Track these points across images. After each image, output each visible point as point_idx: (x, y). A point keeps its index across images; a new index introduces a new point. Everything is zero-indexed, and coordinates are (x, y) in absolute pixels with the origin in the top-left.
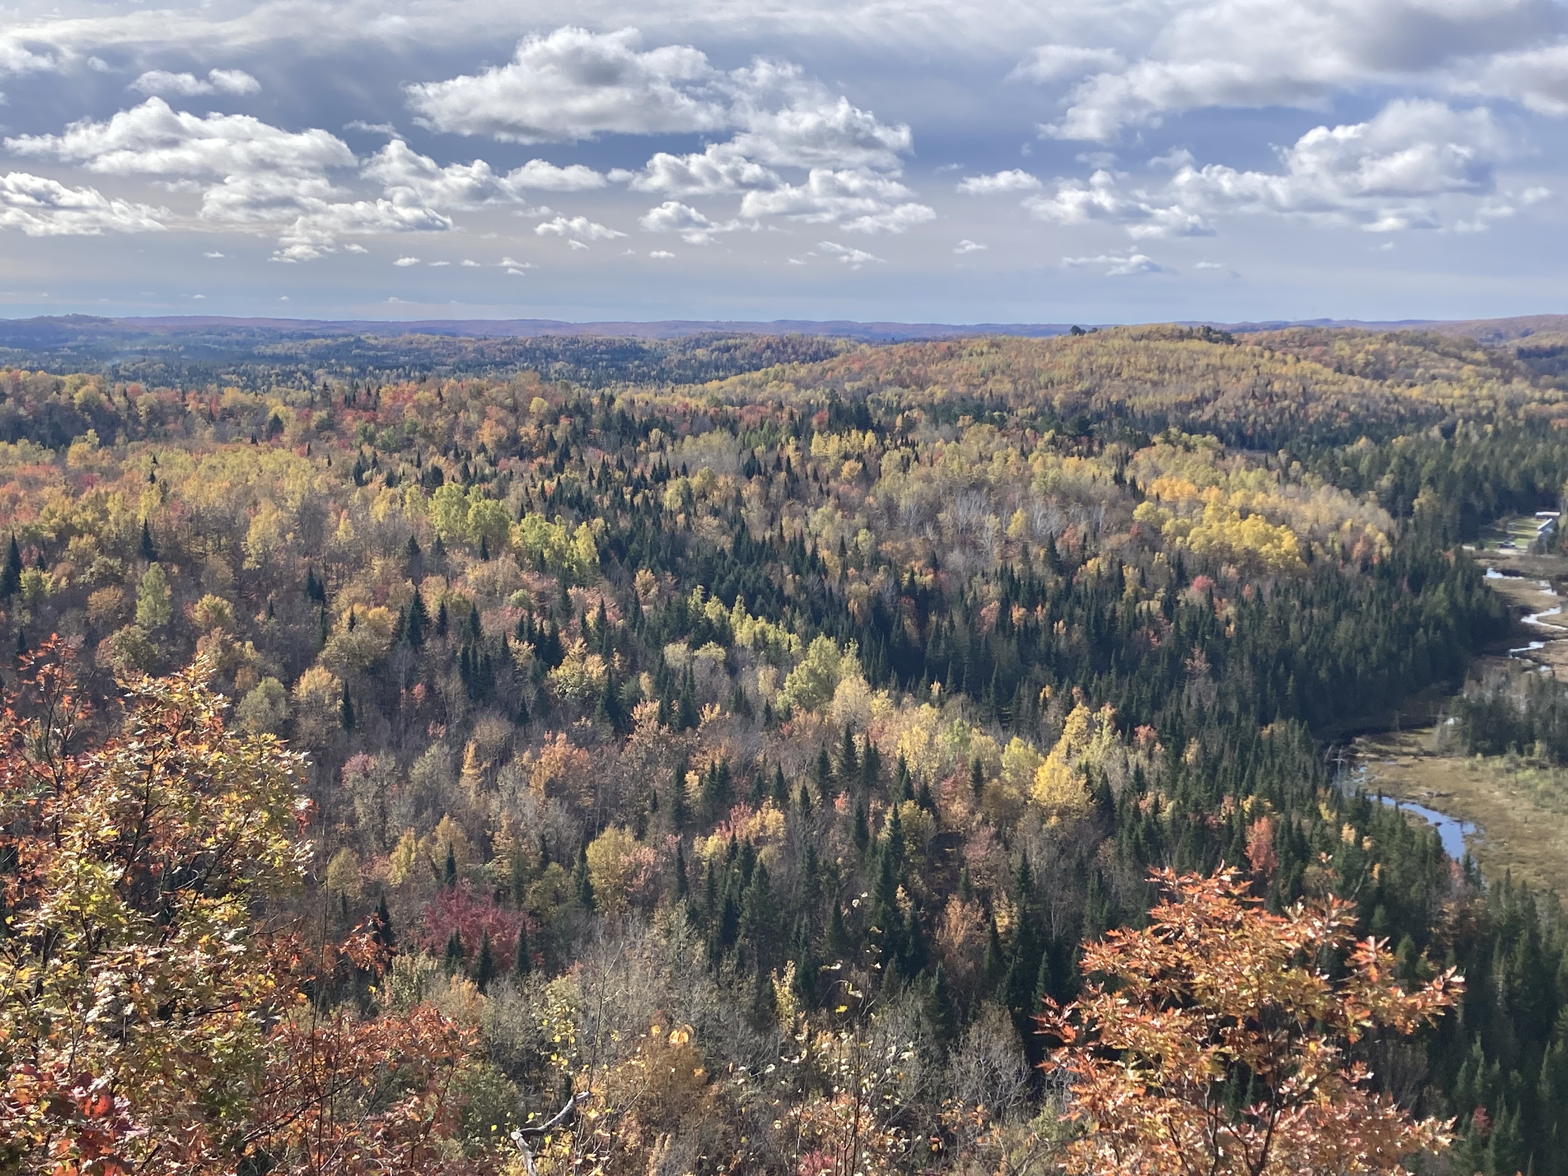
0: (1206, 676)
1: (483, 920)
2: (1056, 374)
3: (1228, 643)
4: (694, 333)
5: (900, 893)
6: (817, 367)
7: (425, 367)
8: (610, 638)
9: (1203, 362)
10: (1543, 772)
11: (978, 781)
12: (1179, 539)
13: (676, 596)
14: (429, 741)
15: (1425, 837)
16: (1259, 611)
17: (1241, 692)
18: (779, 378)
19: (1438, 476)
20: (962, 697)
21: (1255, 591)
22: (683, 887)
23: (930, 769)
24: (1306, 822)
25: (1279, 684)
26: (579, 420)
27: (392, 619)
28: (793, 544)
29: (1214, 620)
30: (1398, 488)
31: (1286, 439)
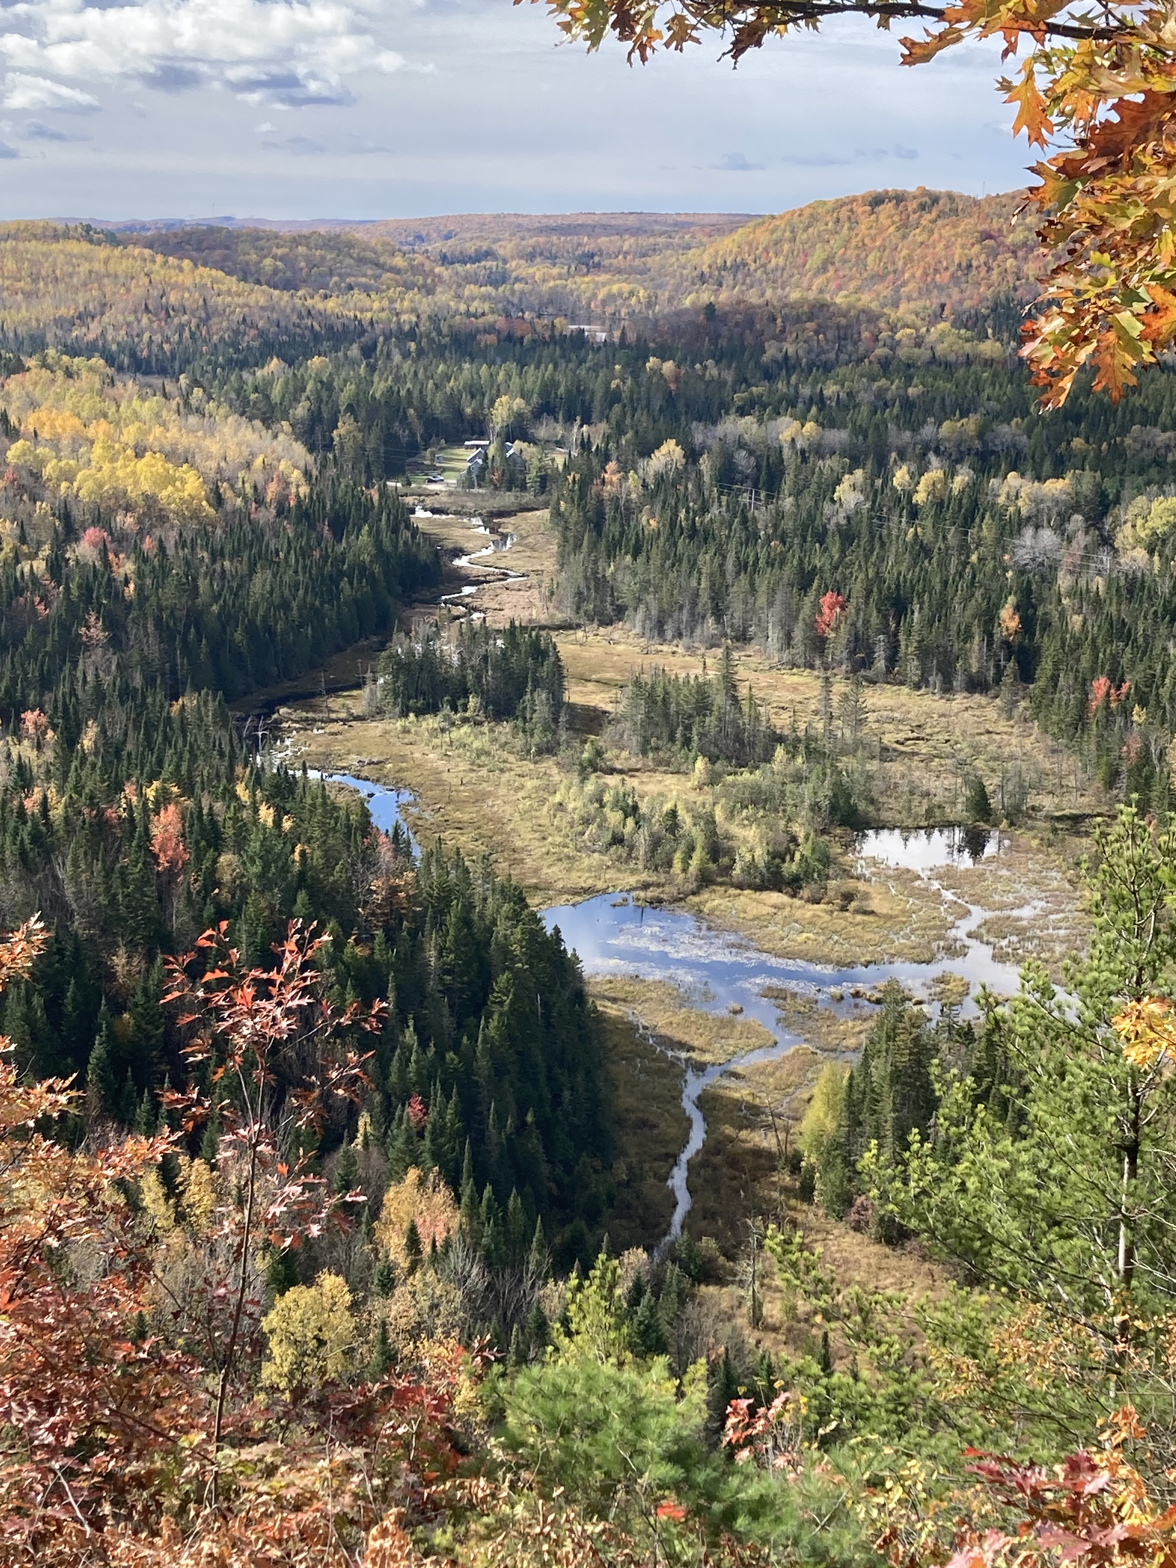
0: (105, 648)
3: (129, 606)
9: (84, 268)
10: (479, 728)
12: (64, 485)
15: (351, 811)
16: (161, 566)
17: (145, 662)
19: (358, 402)
21: (156, 543)
24: (218, 806)
25: (189, 650)
29: (111, 580)
30: (315, 418)
31: (188, 361)
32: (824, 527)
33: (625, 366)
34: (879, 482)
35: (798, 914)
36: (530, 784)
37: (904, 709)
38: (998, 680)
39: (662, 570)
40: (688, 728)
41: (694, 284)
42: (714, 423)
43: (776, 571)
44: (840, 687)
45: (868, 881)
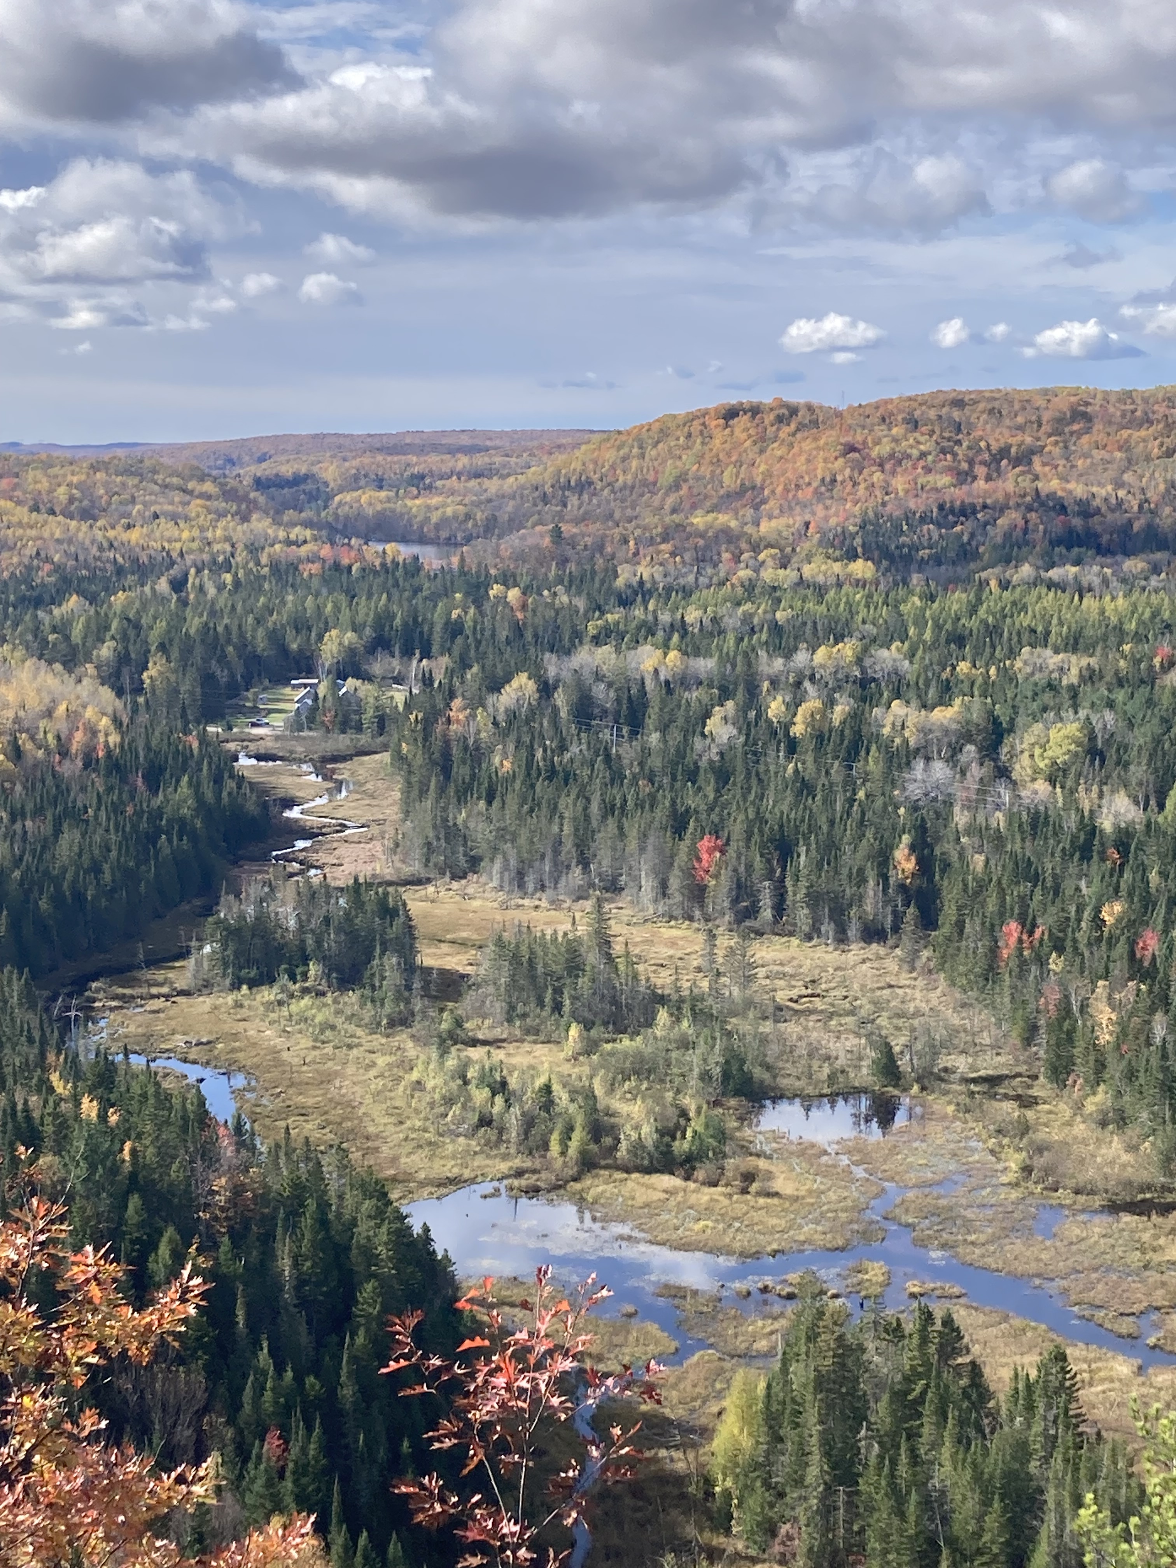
10: (321, 1000)
15: (185, 1099)
19: (171, 641)
24: (34, 1100)
30: (123, 659)
32: (696, 763)
33: (467, 594)
34: (752, 714)
35: (693, 1199)
36: (382, 1061)
37: (795, 963)
38: (896, 929)
39: (519, 817)
40: (558, 991)
41: (535, 505)
42: (568, 653)
43: (647, 815)
44: (725, 941)
45: (769, 1157)
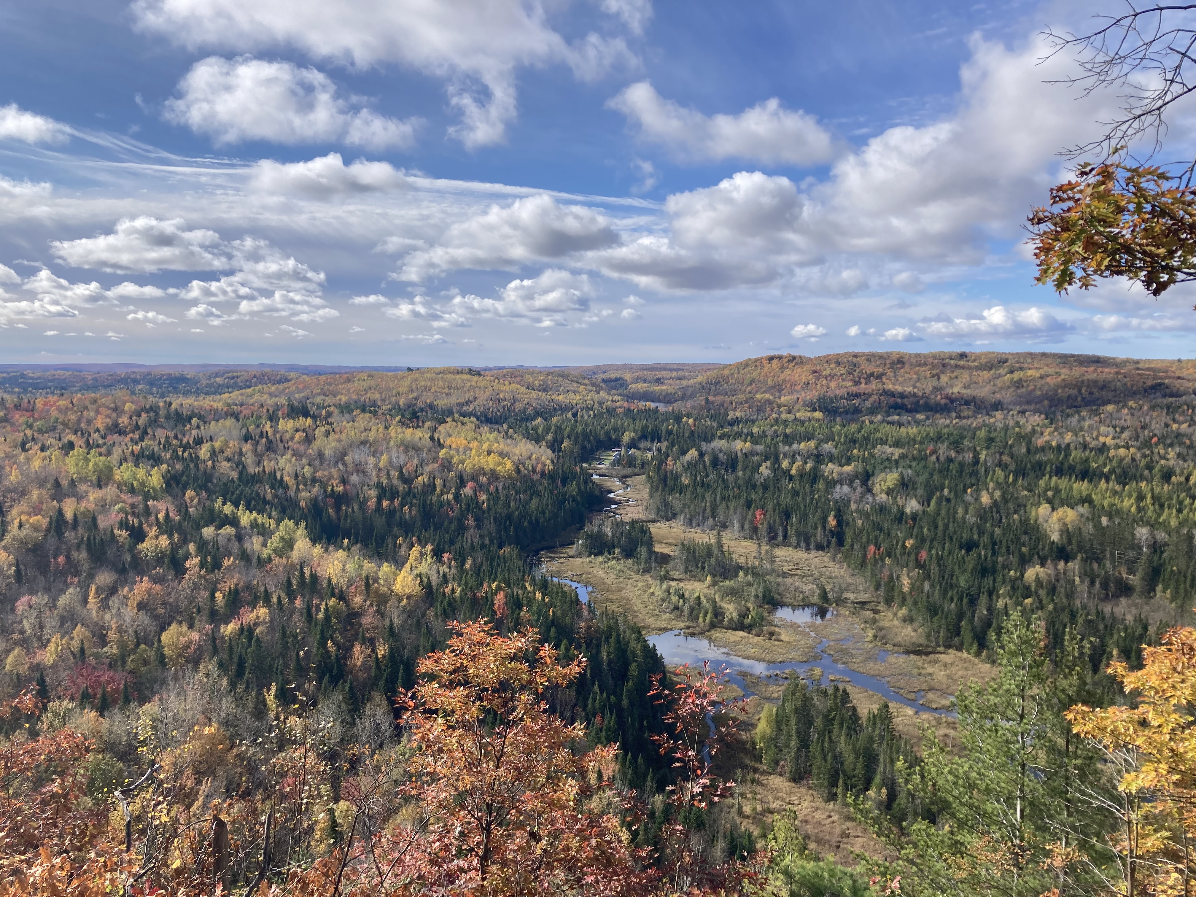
0: (474, 528)
1: (102, 679)
2: (401, 390)
3: (484, 512)
4: (216, 370)
5: (330, 643)
6: (281, 387)
7: (63, 388)
8: (172, 526)
9: (468, 384)
10: (619, 561)
11: (368, 585)
12: (460, 466)
13: (208, 503)
14: (67, 586)
15: (571, 595)
16: (497, 497)
17: (490, 534)
18: (261, 392)
19: (572, 434)
20: (359, 545)
21: (495, 488)
22: (215, 651)
23: (343, 582)
24: (520, 592)
25: (506, 529)
26: (152, 414)
27: (43, 522)
28: (270, 474)
29: (477, 502)
30: (555, 440)
31: (506, 419)
32: (755, 483)
33: (674, 420)
34: (777, 466)
35: (751, 640)
36: (640, 584)
37: (790, 557)
38: (828, 546)
39: (691, 500)
40: (703, 563)
41: (700, 390)
42: (710, 442)
43: (737, 501)
44: (765, 548)
45: (779, 627)
